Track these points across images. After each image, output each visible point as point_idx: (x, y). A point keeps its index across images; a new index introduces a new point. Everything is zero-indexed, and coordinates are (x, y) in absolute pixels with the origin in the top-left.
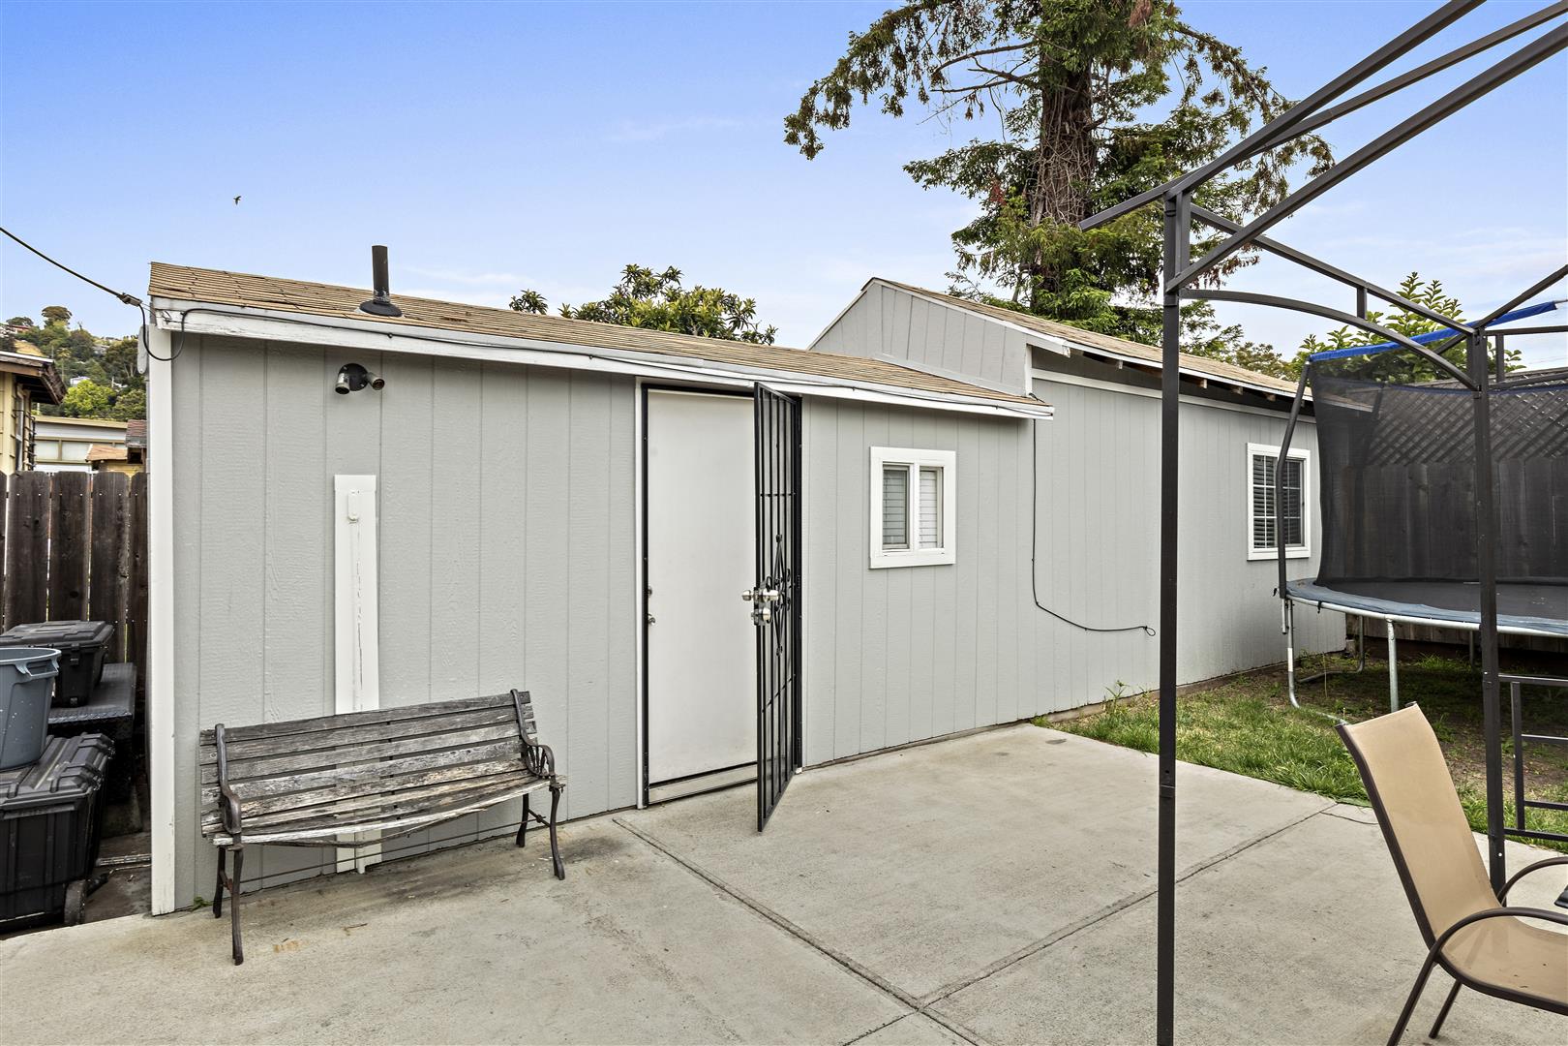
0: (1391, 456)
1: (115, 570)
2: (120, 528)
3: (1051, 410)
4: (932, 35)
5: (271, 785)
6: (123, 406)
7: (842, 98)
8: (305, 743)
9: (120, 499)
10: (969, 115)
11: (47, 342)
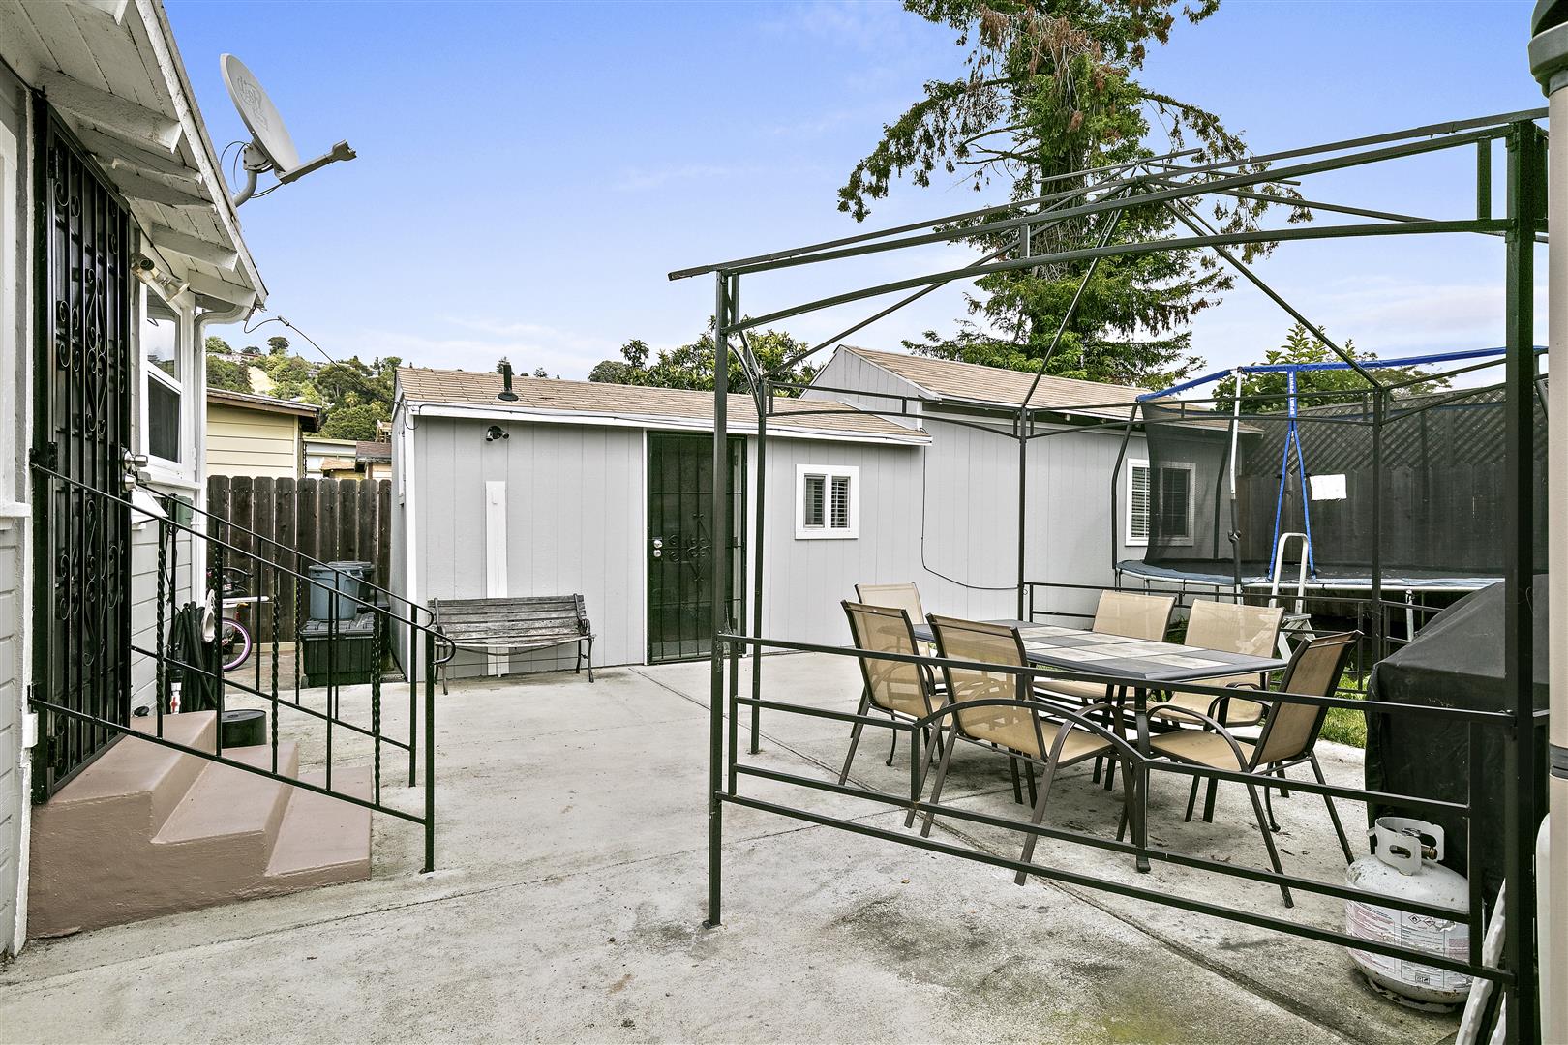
0: (1271, 467)
1: (371, 536)
2: (374, 511)
3: (931, 439)
4: (954, 120)
5: (459, 627)
6: (333, 423)
7: (883, 173)
8: (473, 610)
9: (373, 495)
10: (977, 188)
11: (272, 368)
